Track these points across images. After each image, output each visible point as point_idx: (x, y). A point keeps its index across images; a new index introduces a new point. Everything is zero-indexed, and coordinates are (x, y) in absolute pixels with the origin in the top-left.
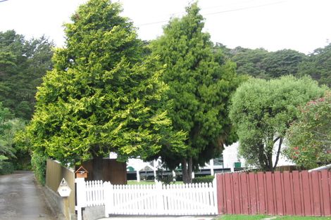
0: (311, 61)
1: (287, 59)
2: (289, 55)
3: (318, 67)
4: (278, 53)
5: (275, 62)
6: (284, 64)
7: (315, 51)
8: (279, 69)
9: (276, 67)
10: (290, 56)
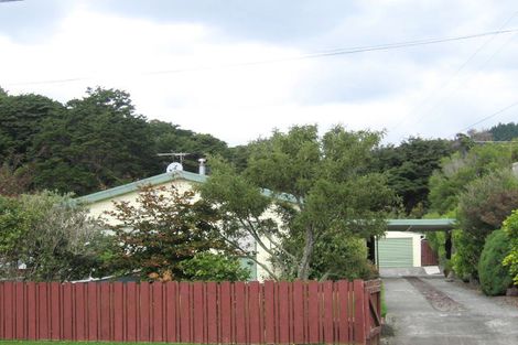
0: (61, 117)
1: (32, 111)
2: (35, 103)
3: (70, 128)
4: (21, 98)
5: (14, 113)
6: (26, 117)
7: (70, 103)
8: (17, 123)
9: (13, 120)
10: (38, 106)
